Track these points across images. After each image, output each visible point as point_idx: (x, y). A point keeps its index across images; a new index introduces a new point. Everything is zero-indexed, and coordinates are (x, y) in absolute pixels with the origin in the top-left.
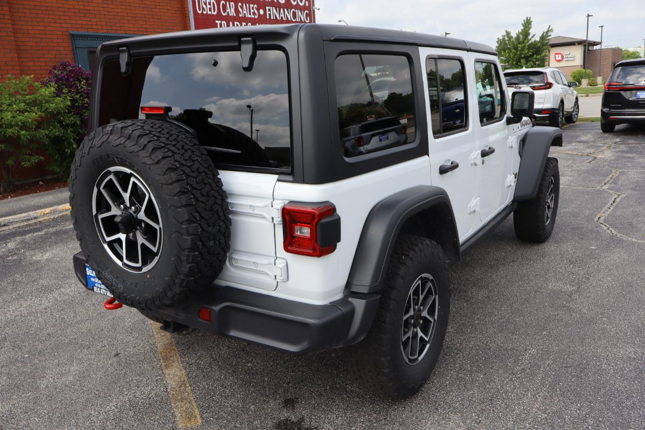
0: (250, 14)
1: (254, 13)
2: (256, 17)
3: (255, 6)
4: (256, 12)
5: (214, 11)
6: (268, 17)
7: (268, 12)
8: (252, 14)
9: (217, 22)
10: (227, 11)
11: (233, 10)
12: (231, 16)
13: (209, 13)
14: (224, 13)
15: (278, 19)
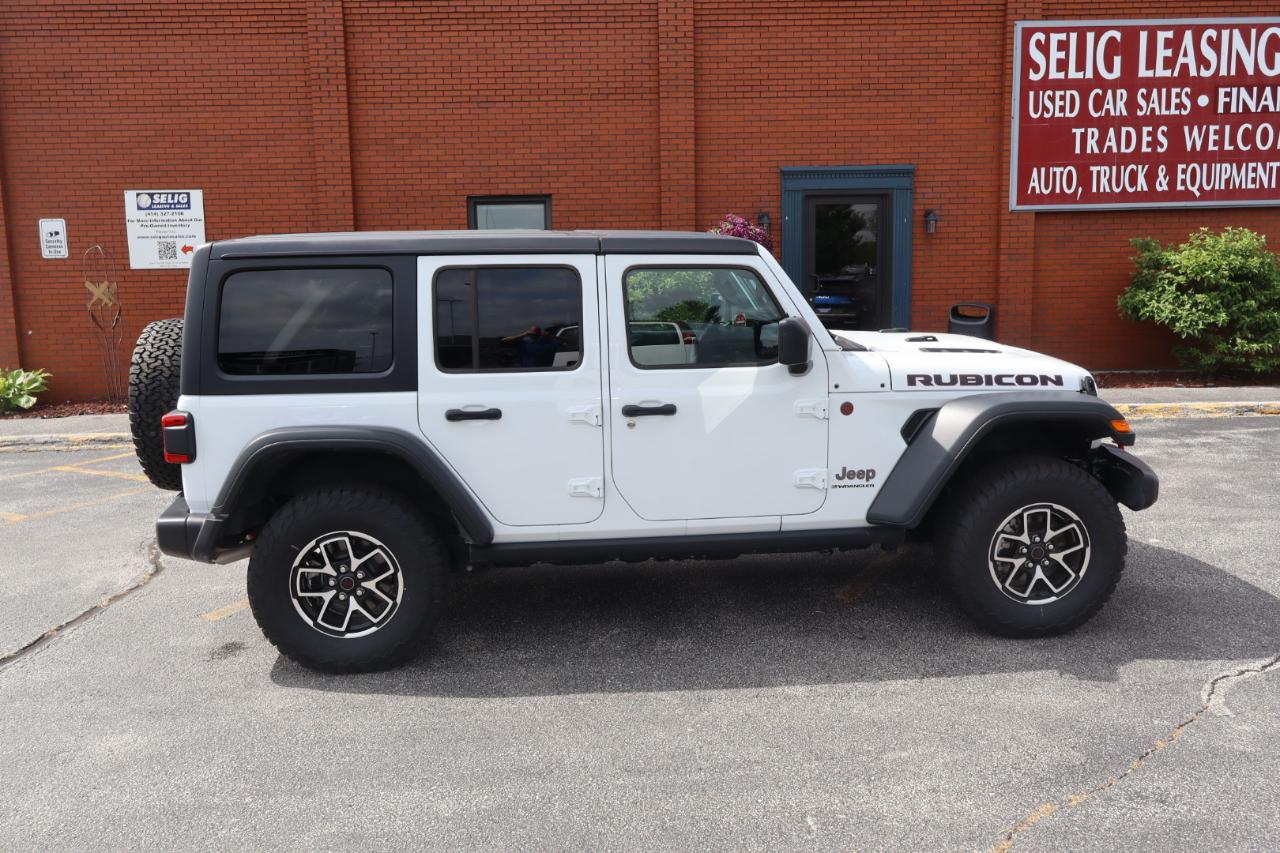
0: (1168, 107)
1: (1180, 106)
2: (1184, 113)
3: (1188, 90)
4: (1187, 102)
5: (1072, 111)
6: (1221, 110)
7: (1222, 100)
8: (1173, 106)
9: (1074, 130)
10: (1106, 106)
11: (1121, 105)
12: (1114, 118)
13: (1058, 114)
14: (1096, 111)
15: (1253, 109)
